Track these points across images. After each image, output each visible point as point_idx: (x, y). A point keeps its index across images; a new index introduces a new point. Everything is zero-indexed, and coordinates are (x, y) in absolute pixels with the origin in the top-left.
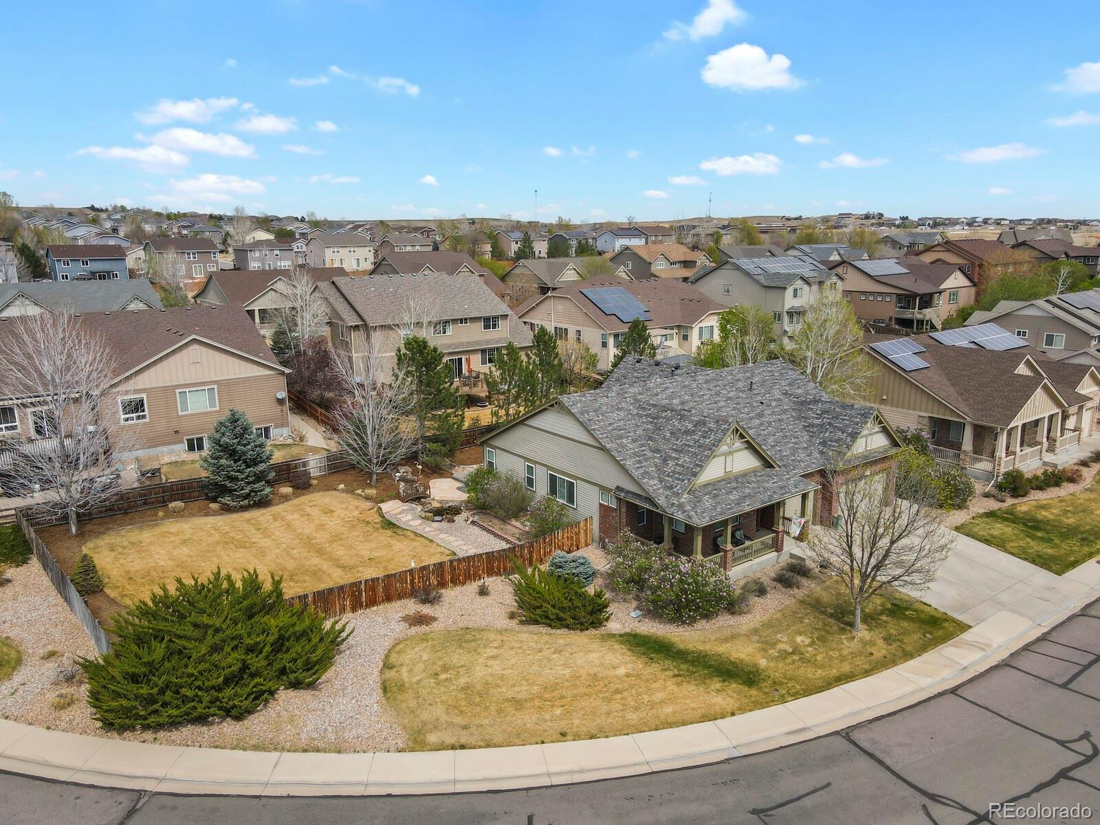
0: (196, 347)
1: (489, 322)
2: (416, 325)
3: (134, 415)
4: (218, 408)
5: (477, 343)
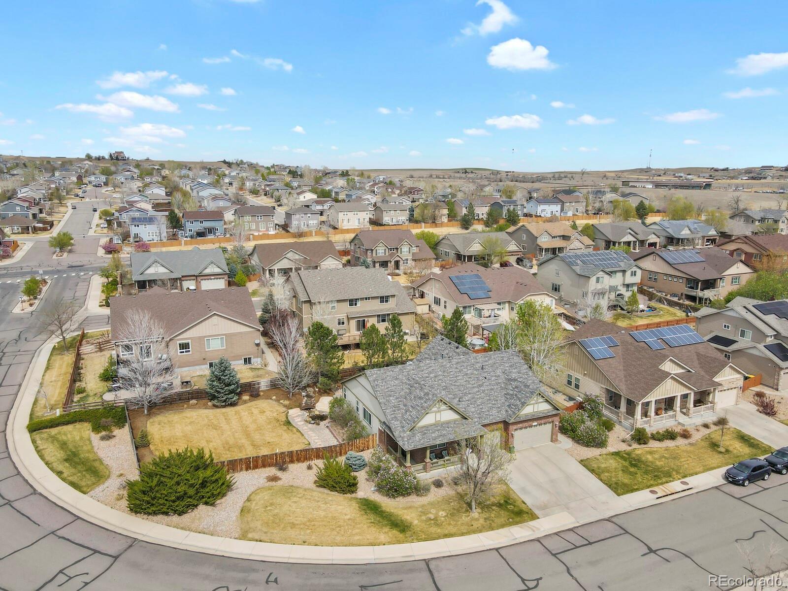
0: (216, 317)
1: (384, 299)
2: (338, 301)
3: (184, 350)
4: (225, 348)
5: (375, 311)
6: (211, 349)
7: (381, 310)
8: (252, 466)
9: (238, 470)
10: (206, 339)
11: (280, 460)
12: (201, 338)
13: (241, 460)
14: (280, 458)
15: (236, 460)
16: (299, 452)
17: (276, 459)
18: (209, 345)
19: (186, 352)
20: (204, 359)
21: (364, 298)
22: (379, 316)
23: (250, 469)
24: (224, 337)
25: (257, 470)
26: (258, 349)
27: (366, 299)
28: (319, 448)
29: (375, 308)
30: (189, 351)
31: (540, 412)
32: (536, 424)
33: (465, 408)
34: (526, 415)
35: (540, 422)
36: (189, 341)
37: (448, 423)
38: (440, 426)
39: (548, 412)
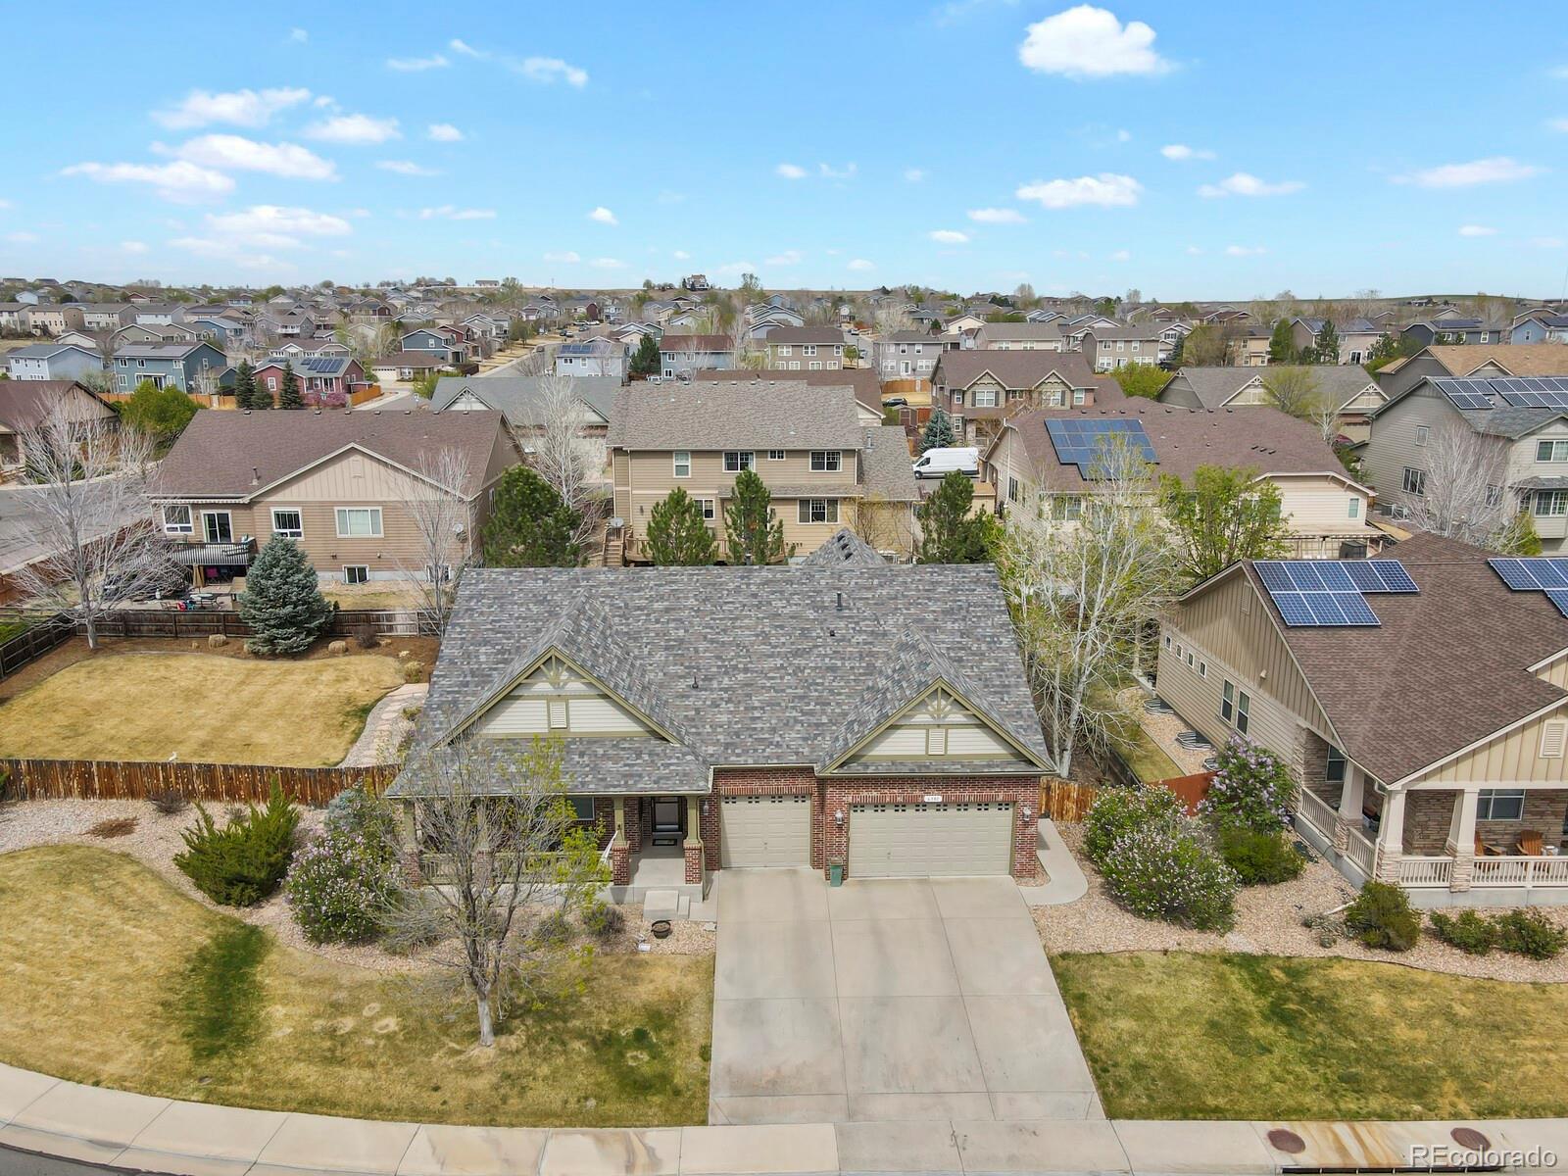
0: (356, 457)
1: (825, 460)
2: (697, 453)
3: (288, 531)
4: (382, 535)
5: (795, 489)
6: (348, 536)
7: (815, 488)
8: (97, 786)
9: (59, 793)
10: (336, 509)
11: (177, 783)
12: (326, 507)
13: (64, 764)
14: (177, 778)
15: (51, 763)
16: (231, 771)
17: (166, 779)
18: (343, 523)
19: (292, 534)
20: (334, 557)
21: (766, 451)
22: (804, 502)
23: (94, 794)
24: (380, 508)
25: (115, 800)
26: (462, 549)
27: (773, 453)
28: (292, 770)
29: (801, 481)
30: (299, 534)
31: (956, 760)
32: (939, 799)
33: (697, 710)
34: (894, 761)
35: (955, 794)
36: (299, 510)
37: (593, 740)
38: (560, 745)
39: (989, 766)
